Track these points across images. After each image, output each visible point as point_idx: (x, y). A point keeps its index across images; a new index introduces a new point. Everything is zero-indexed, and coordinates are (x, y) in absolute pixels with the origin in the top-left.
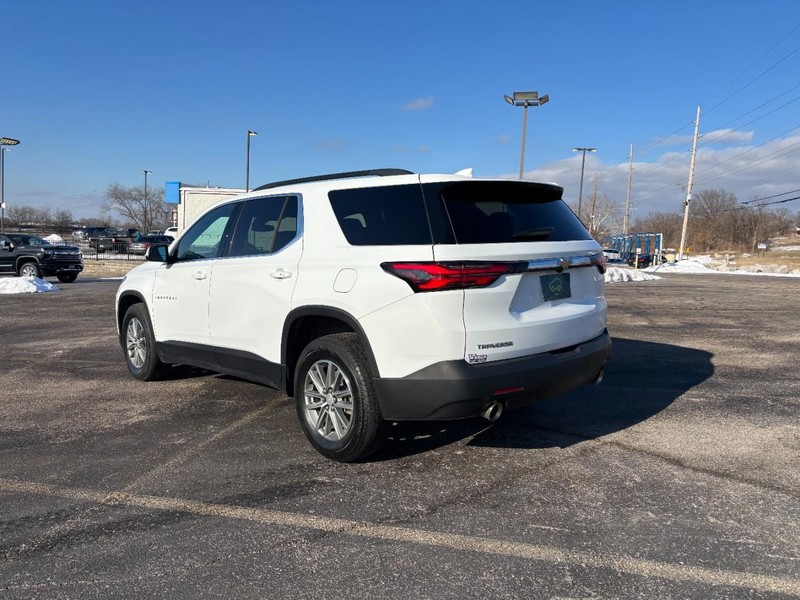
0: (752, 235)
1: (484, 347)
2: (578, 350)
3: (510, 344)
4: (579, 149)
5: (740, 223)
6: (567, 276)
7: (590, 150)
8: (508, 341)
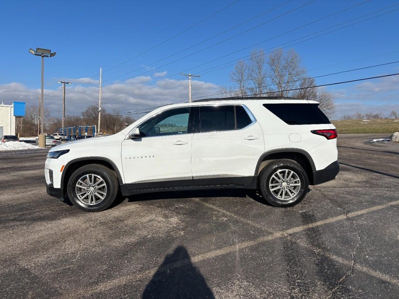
0: (114, 126)
4: (62, 82)
5: (108, 121)
7: (68, 83)
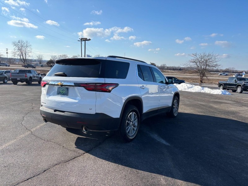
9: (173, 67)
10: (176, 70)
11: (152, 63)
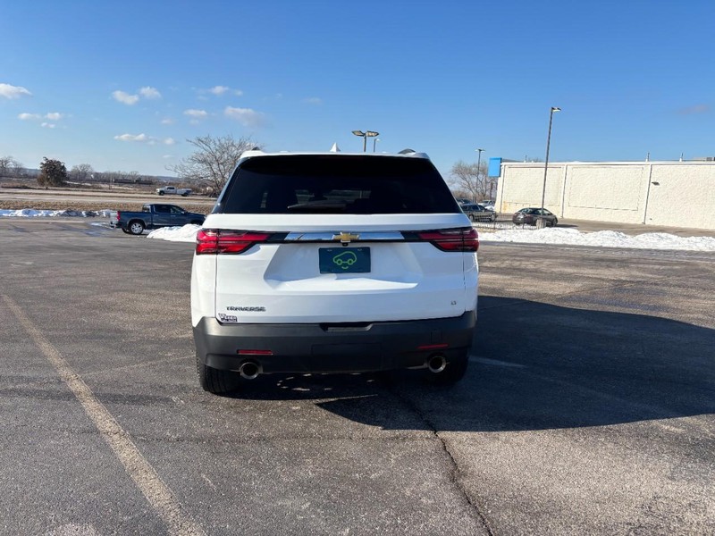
1: (231, 309)
2: (369, 327)
3: (261, 309)
6: (367, 252)
8: (260, 306)
9: (114, 174)
10: (126, 183)
11: (50, 159)
